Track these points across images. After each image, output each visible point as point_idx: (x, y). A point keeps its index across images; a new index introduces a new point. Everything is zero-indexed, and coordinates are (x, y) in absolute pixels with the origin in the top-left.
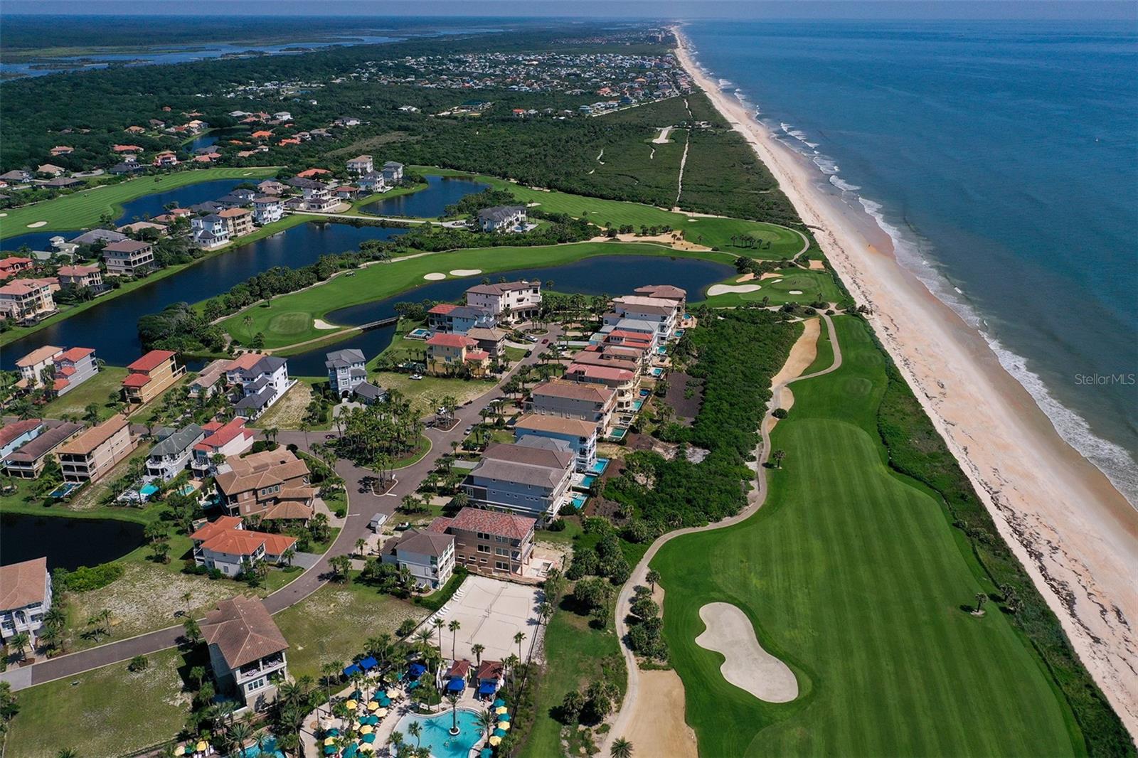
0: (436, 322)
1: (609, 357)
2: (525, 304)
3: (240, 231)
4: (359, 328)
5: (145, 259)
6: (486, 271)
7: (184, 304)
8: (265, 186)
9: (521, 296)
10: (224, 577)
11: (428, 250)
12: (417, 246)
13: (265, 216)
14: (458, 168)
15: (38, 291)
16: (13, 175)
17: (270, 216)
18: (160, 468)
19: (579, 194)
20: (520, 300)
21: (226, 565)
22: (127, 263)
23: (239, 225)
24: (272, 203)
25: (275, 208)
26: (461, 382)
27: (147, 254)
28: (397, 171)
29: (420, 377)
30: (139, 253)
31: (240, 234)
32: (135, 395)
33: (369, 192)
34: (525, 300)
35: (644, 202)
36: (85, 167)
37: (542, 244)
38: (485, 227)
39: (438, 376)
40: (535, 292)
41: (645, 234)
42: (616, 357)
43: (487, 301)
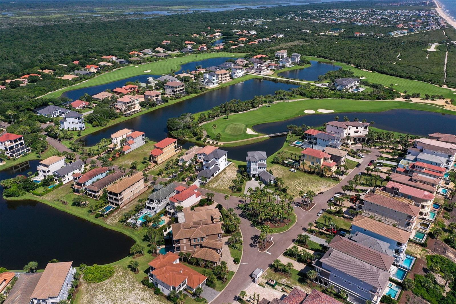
0: (307, 138)
1: (415, 181)
2: (358, 134)
3: (223, 80)
4: (267, 136)
5: (181, 90)
6: (337, 111)
7: (190, 114)
8: (238, 61)
9: (357, 130)
10: (162, 294)
11: (308, 97)
12: (302, 95)
13: (236, 74)
14: (326, 58)
15: (134, 101)
16: (146, 51)
17: (238, 75)
18: (152, 207)
19: (388, 74)
20: (356, 132)
21: (164, 288)
22: (173, 91)
23: (223, 78)
24: (240, 69)
25: (240, 71)
26: (318, 177)
27: (182, 88)
28: (298, 58)
29: (295, 171)
30: (179, 87)
31: (223, 82)
32: (155, 160)
33: (283, 67)
34: (359, 132)
35: (425, 81)
36: (172, 49)
37: (367, 100)
38: (338, 88)
39: (305, 172)
40: (366, 128)
41: (427, 99)
42: (421, 181)
43: (337, 131)
